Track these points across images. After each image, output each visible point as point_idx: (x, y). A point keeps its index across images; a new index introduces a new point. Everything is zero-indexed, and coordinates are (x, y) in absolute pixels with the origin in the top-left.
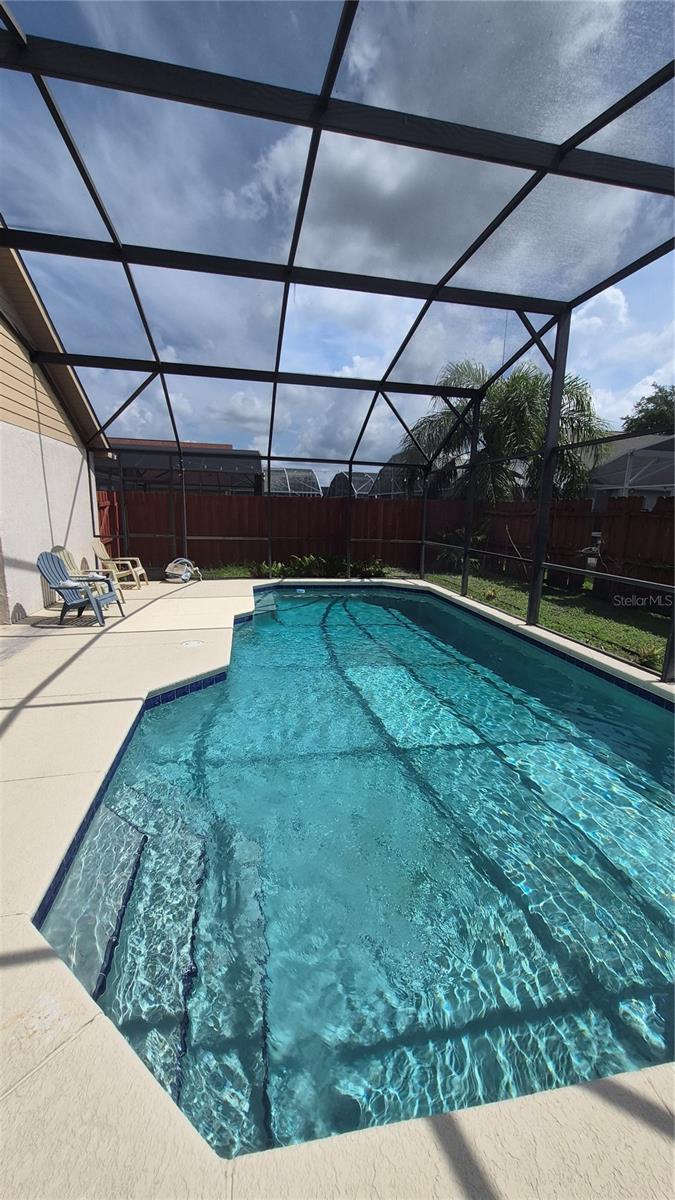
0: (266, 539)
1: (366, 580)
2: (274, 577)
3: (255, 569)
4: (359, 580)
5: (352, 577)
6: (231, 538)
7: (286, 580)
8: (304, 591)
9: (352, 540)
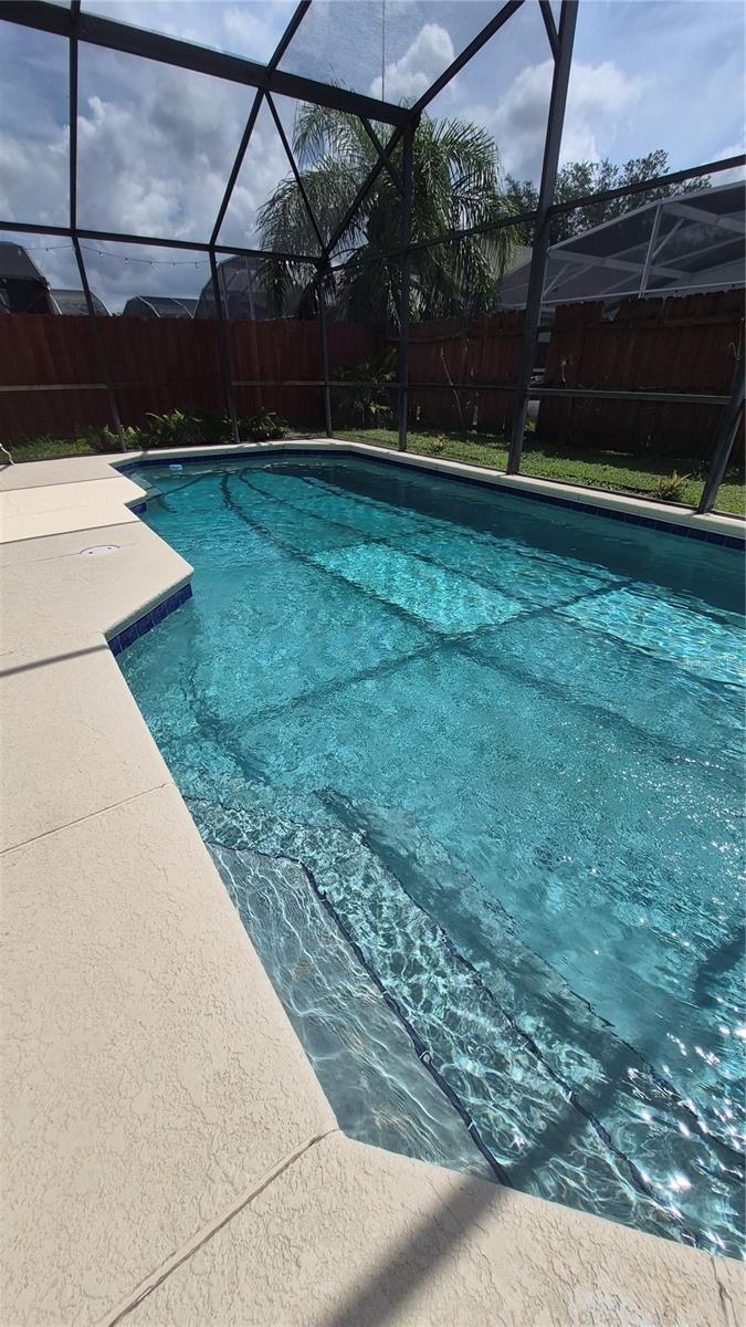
0: (103, 386)
1: (263, 444)
2: (129, 449)
3: (96, 439)
4: (254, 445)
5: (243, 440)
6: (43, 388)
7: (150, 452)
8: (180, 467)
9: (234, 384)
